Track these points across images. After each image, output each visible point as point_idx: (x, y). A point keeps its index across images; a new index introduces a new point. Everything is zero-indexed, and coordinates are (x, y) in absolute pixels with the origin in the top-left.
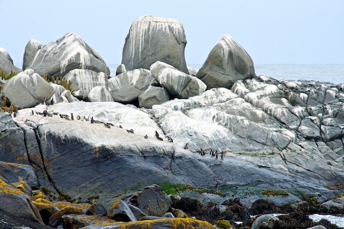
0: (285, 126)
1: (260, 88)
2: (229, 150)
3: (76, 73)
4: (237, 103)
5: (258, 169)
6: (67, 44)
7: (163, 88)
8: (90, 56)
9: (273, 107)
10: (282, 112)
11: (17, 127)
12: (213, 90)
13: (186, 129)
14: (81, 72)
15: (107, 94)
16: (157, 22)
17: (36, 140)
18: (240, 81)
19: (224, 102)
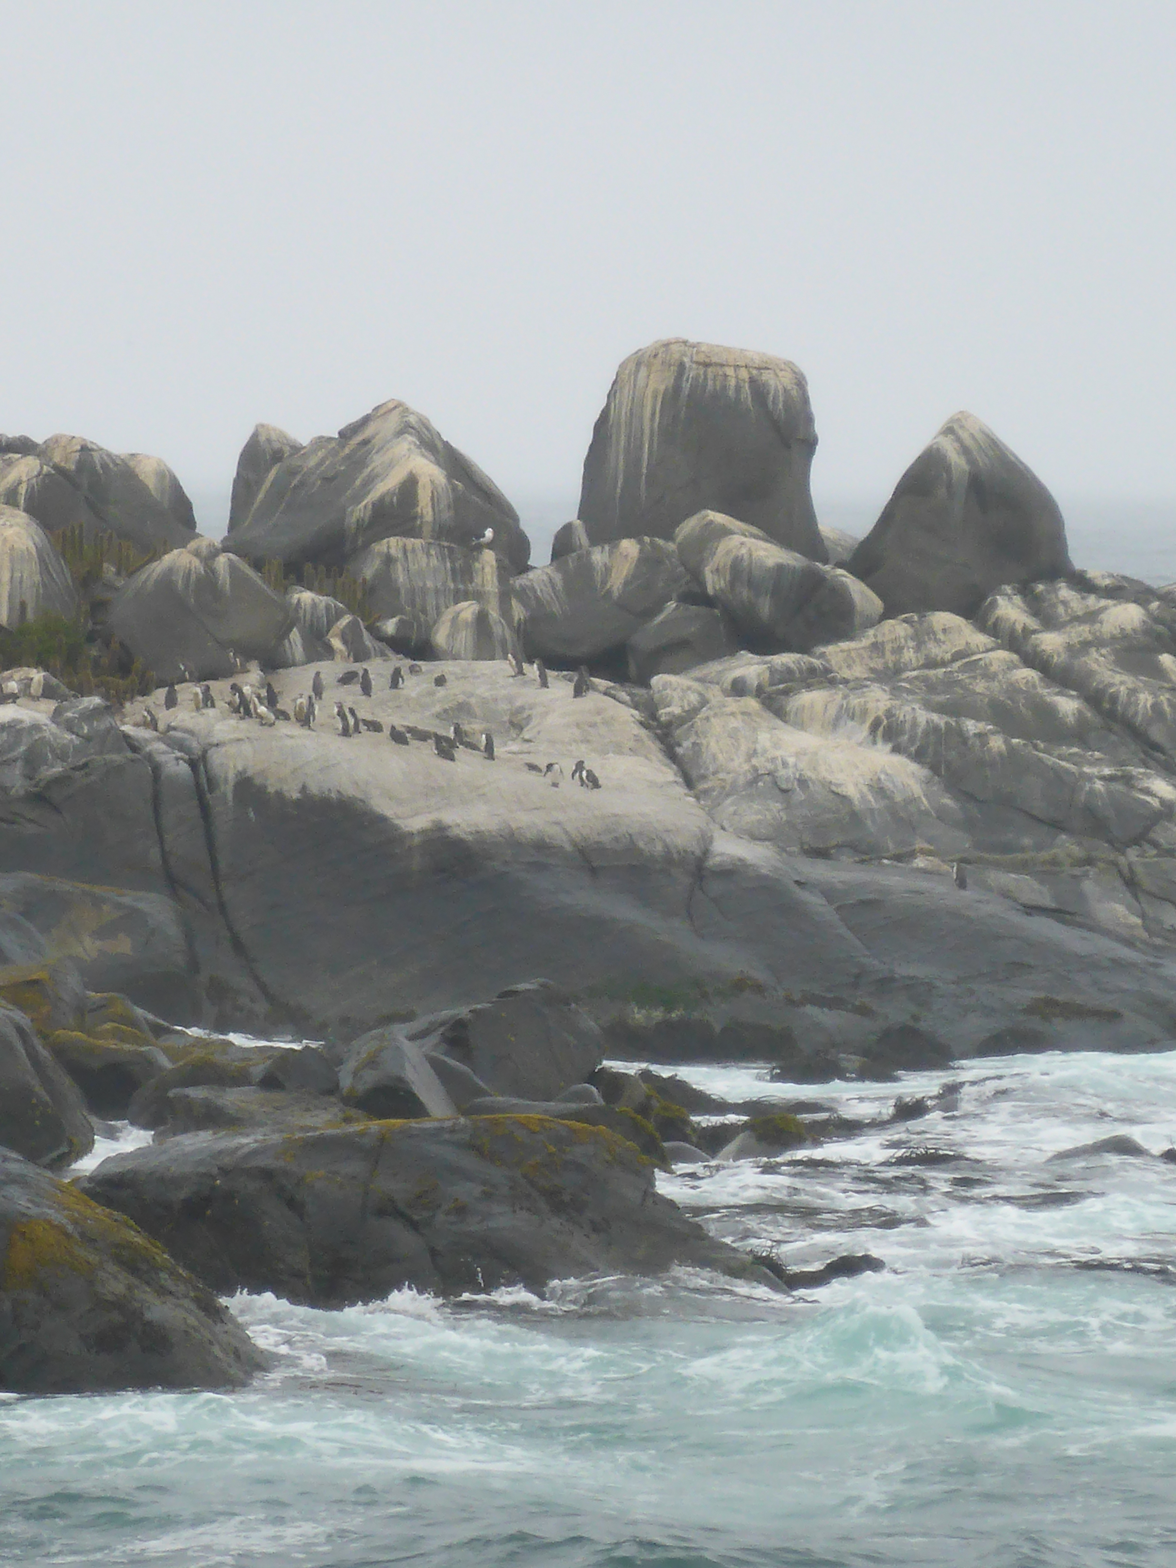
0: (1163, 757)
1: (1080, 613)
2: (926, 846)
3: (393, 551)
4: (993, 669)
5: (1018, 919)
6: (377, 441)
7: (717, 612)
8: (454, 489)
9: (1122, 688)
10: (1156, 707)
11: (130, 754)
12: (905, 621)
13: (770, 766)
14: (409, 547)
15: (499, 628)
16: (707, 365)
17: (195, 802)
18: (1008, 589)
19: (944, 664)
